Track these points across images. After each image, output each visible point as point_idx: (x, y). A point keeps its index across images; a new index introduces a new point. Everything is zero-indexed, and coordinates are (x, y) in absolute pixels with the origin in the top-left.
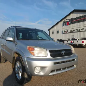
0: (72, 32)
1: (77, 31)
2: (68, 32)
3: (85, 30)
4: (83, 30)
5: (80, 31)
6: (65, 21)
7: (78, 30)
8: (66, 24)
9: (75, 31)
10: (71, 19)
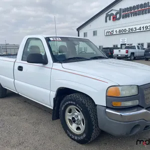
0: (122, 32)
1: (131, 31)
2: (115, 33)
3: (145, 30)
4: (142, 29)
5: (137, 31)
6: (109, 13)
7: (132, 29)
8: (110, 19)
9: (127, 32)
10: (121, 9)
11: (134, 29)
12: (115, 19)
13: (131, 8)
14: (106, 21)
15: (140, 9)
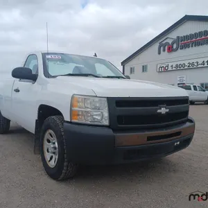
0: (180, 68)
4: (206, 63)
7: (193, 64)
9: (186, 67)
10: (178, 37)
11: (196, 64)
12: (170, 49)
13: (191, 36)
14: (159, 53)
15: (203, 37)
